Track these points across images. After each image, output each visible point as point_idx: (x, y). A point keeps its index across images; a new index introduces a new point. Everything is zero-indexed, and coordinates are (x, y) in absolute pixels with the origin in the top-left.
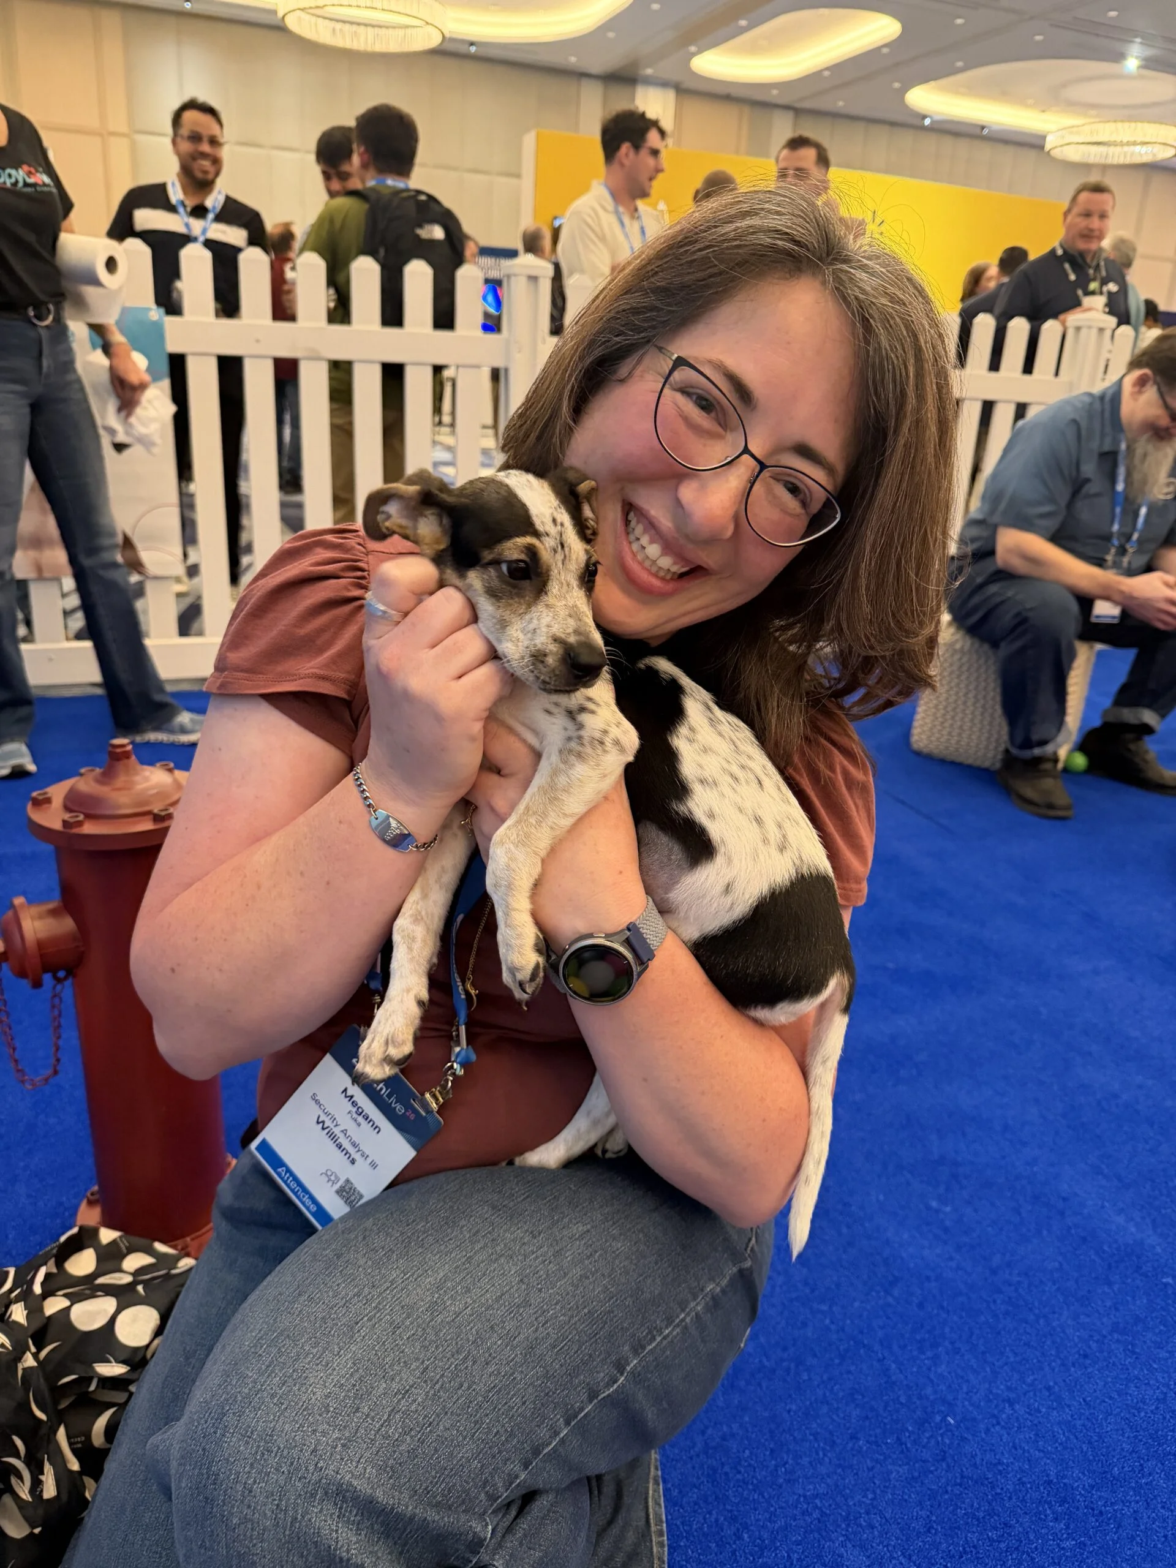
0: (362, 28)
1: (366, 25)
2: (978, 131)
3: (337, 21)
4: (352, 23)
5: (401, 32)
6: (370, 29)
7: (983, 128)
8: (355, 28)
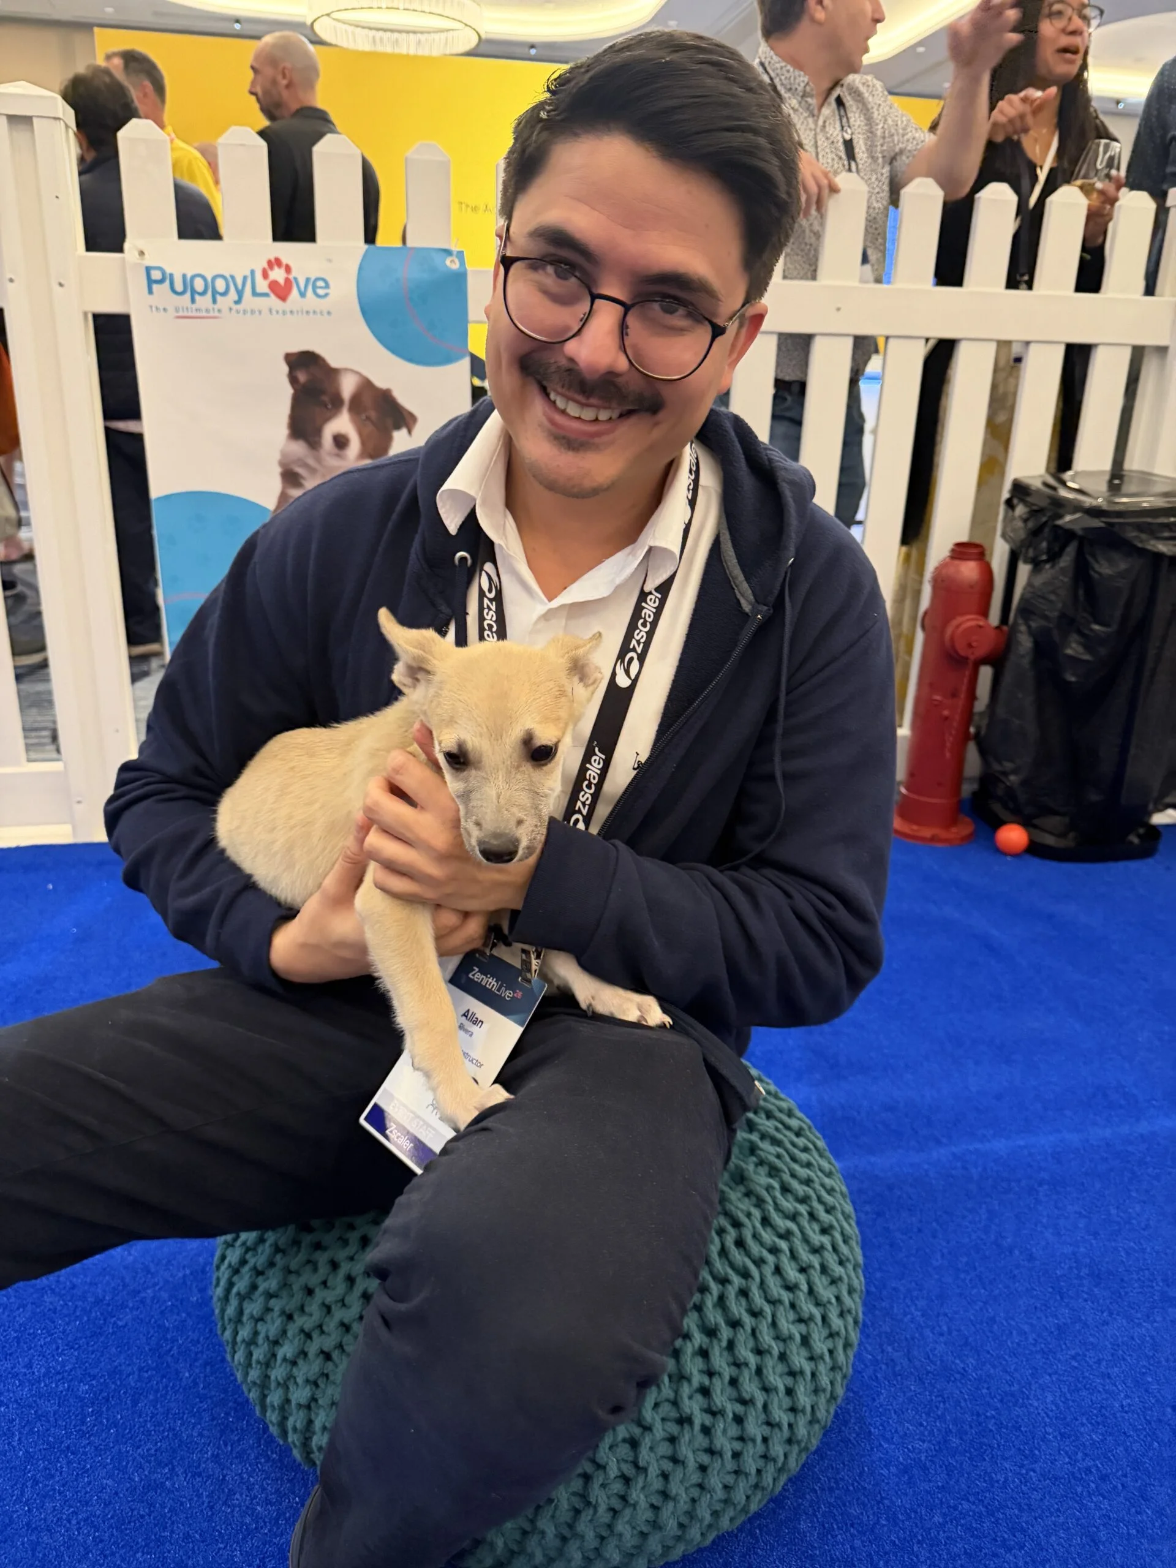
0: (404, 35)
1: (408, 32)
2: (1112, 106)
3: (378, 29)
4: (392, 31)
5: (443, 35)
6: (411, 35)
7: (1118, 102)
8: (396, 35)
